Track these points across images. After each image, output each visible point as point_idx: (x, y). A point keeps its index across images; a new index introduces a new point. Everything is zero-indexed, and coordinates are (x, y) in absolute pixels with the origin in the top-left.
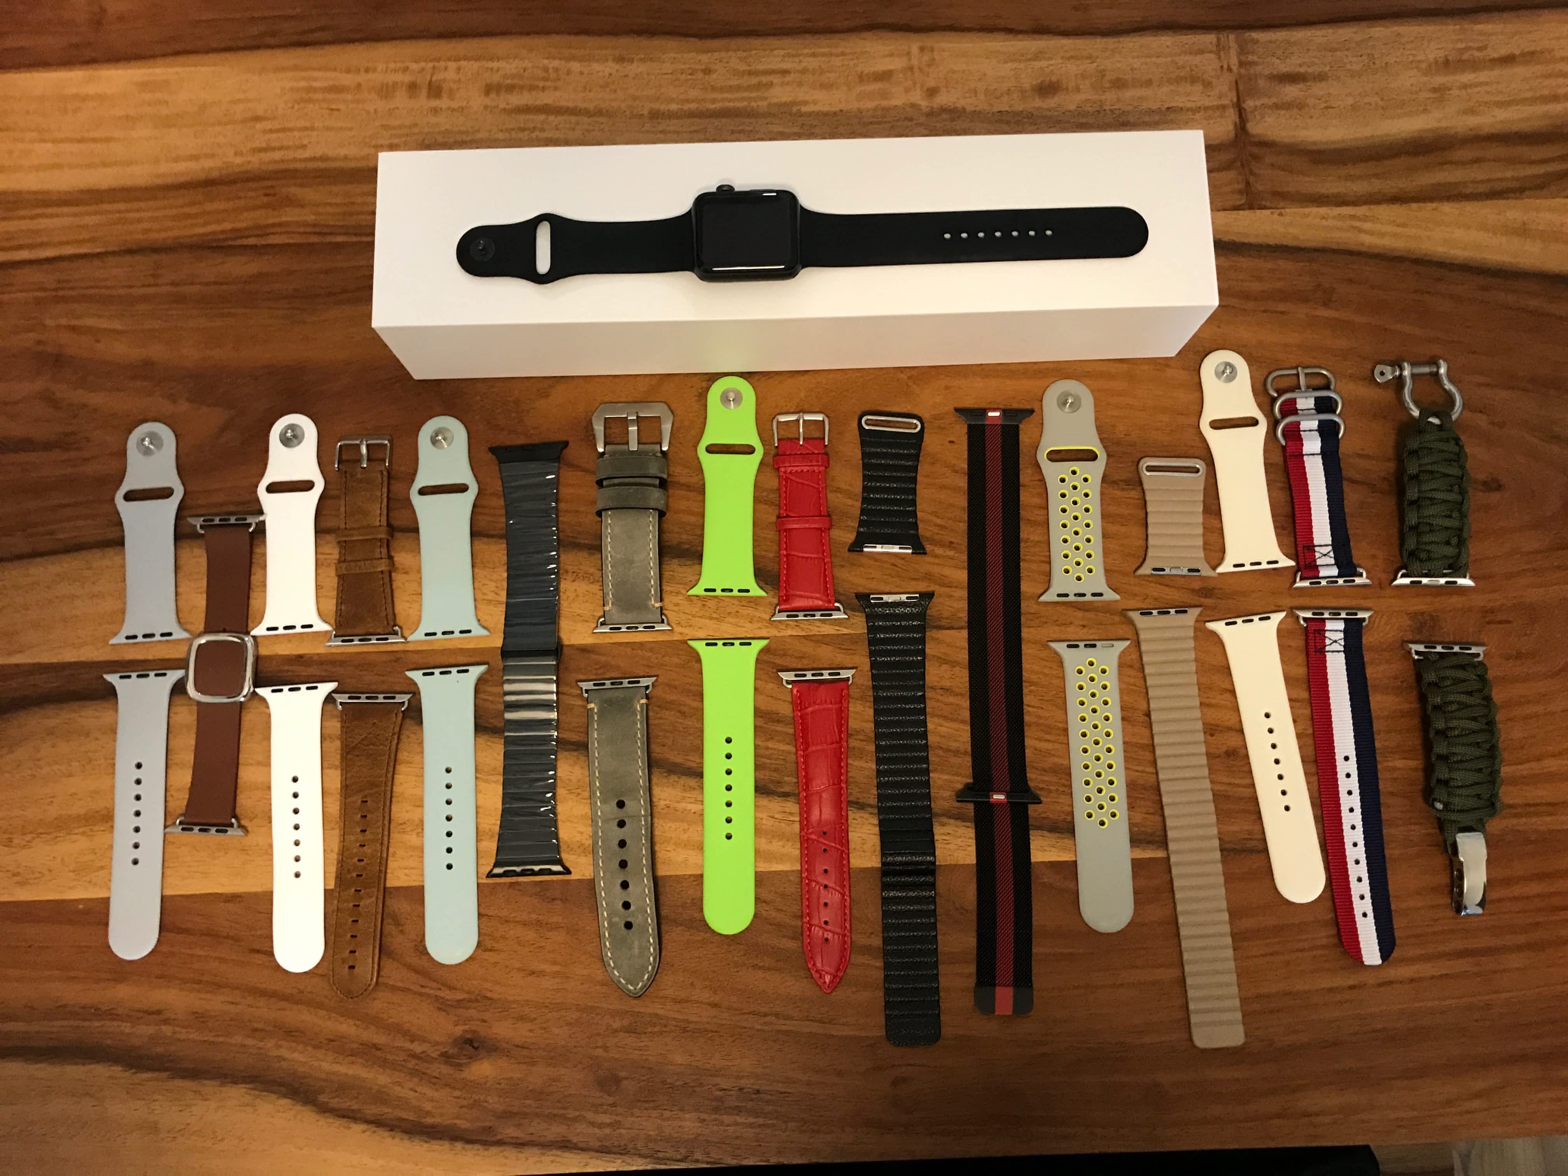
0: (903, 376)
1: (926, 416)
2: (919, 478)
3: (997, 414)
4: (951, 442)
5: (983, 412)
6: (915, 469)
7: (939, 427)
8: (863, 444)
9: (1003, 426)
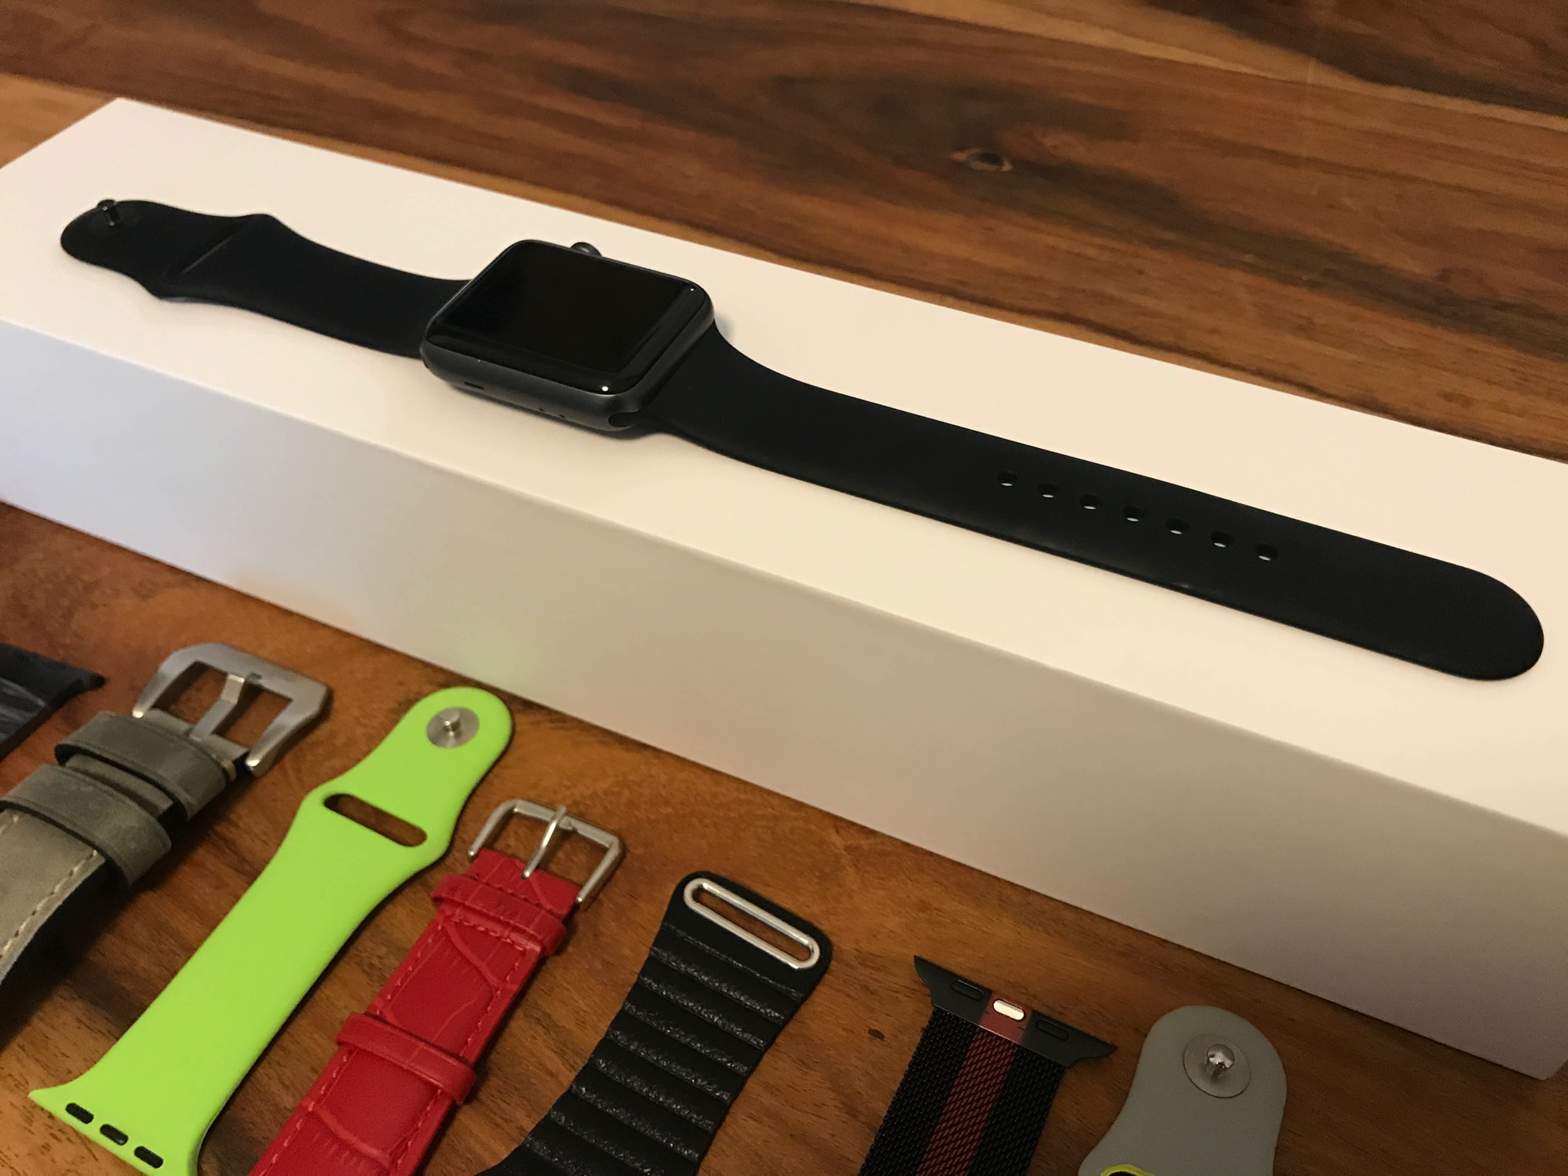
0: (838, 841)
1: (844, 944)
2: (751, 1085)
3: (1017, 1014)
4: (877, 1034)
5: (985, 996)
6: (754, 1057)
7: (865, 988)
8: (663, 939)
9: (1021, 1052)
